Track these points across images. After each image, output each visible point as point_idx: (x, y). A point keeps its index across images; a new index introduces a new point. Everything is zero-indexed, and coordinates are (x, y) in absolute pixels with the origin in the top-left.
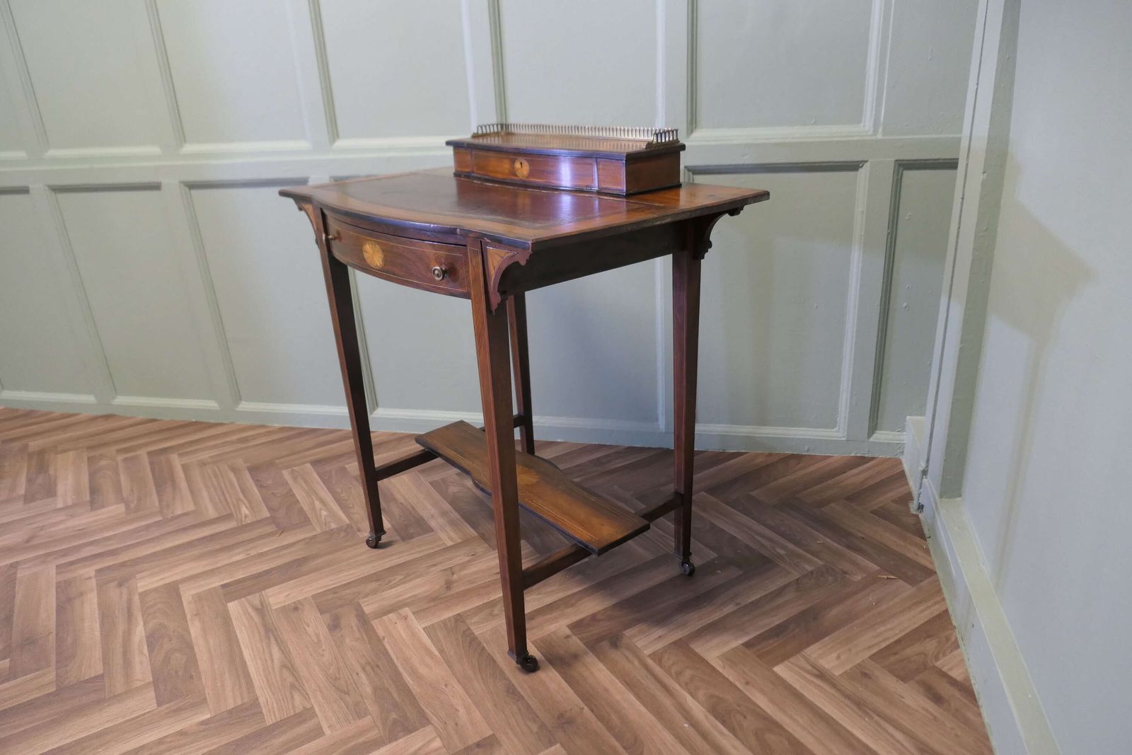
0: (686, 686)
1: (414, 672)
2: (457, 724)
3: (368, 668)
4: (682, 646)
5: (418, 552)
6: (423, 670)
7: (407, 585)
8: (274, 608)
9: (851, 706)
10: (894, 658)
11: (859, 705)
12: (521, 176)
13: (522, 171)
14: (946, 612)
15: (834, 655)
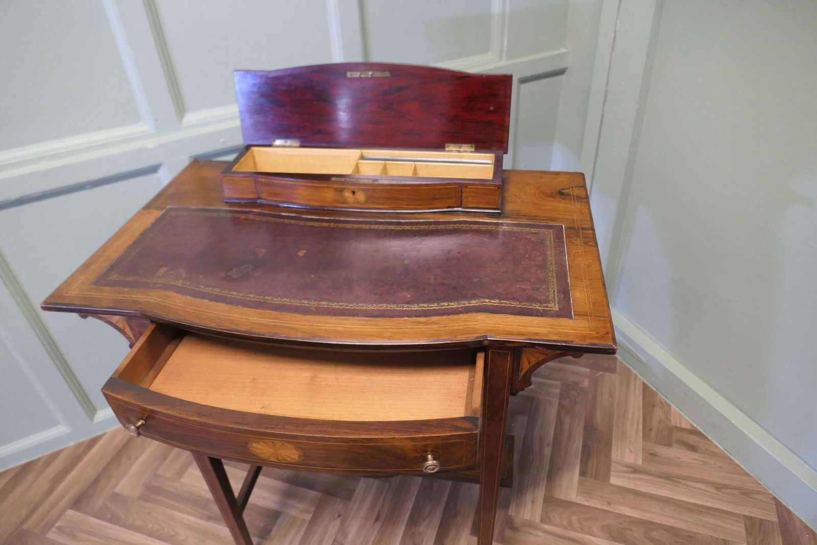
4: (548, 499)
9: (667, 481)
10: (653, 433)
11: (669, 478)
12: (354, 203)
13: (355, 199)
14: (644, 384)
15: (627, 451)
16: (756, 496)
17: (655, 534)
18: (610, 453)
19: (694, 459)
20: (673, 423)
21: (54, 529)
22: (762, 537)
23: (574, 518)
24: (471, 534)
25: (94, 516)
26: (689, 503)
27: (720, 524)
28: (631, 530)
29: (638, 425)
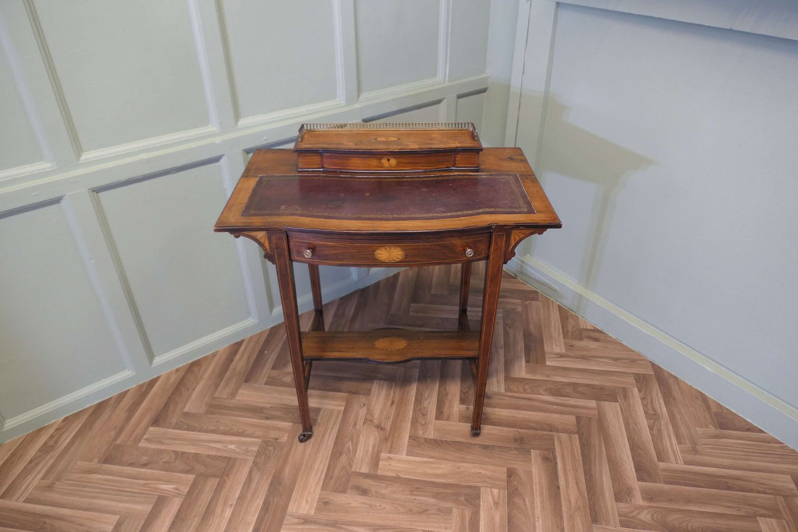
0: (533, 393)
1: (438, 476)
2: (489, 478)
3: (415, 493)
4: (508, 378)
5: (333, 425)
6: (439, 472)
7: (360, 444)
8: (312, 514)
9: (582, 360)
10: (570, 334)
11: (584, 358)
12: (388, 167)
13: (390, 164)
14: (558, 305)
15: (554, 345)
16: (640, 362)
17: (579, 389)
18: (544, 348)
19: (598, 346)
20: (581, 327)
21: (142, 440)
22: (645, 383)
23: (527, 387)
24: (460, 404)
25: (174, 428)
26: (599, 370)
27: (619, 379)
28: (564, 389)
29: (559, 330)
